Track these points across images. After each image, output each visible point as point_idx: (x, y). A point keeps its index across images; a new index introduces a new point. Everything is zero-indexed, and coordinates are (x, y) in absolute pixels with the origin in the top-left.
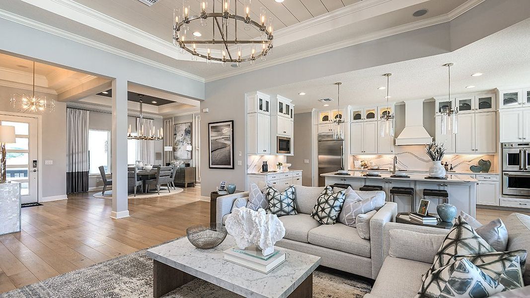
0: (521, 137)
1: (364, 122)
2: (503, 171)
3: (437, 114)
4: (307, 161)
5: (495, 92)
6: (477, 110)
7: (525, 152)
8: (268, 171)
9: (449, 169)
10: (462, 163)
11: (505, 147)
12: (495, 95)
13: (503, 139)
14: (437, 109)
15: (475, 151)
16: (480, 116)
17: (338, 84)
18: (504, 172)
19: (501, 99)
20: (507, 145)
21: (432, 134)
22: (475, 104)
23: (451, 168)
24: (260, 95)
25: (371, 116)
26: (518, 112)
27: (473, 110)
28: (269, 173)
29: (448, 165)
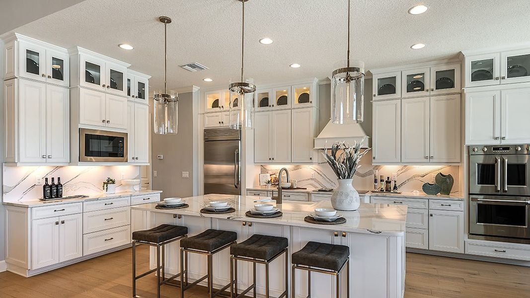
0: (497, 135)
1: (273, 110)
2: (470, 194)
3: (374, 98)
4: (186, 174)
5: (459, 58)
6: (432, 90)
7: (503, 162)
8: (63, 197)
9: (392, 188)
10: (412, 178)
11: (473, 153)
12: (459, 65)
13: (470, 140)
14: (375, 90)
15: (429, 159)
16: (437, 100)
17: (165, 20)
18: (471, 196)
19: (468, 71)
20: (476, 150)
21: (369, 132)
22: (430, 81)
23: (395, 188)
24: (24, 42)
25: (283, 100)
26: (493, 93)
27: (427, 91)
28: (64, 201)
29: (390, 182)
